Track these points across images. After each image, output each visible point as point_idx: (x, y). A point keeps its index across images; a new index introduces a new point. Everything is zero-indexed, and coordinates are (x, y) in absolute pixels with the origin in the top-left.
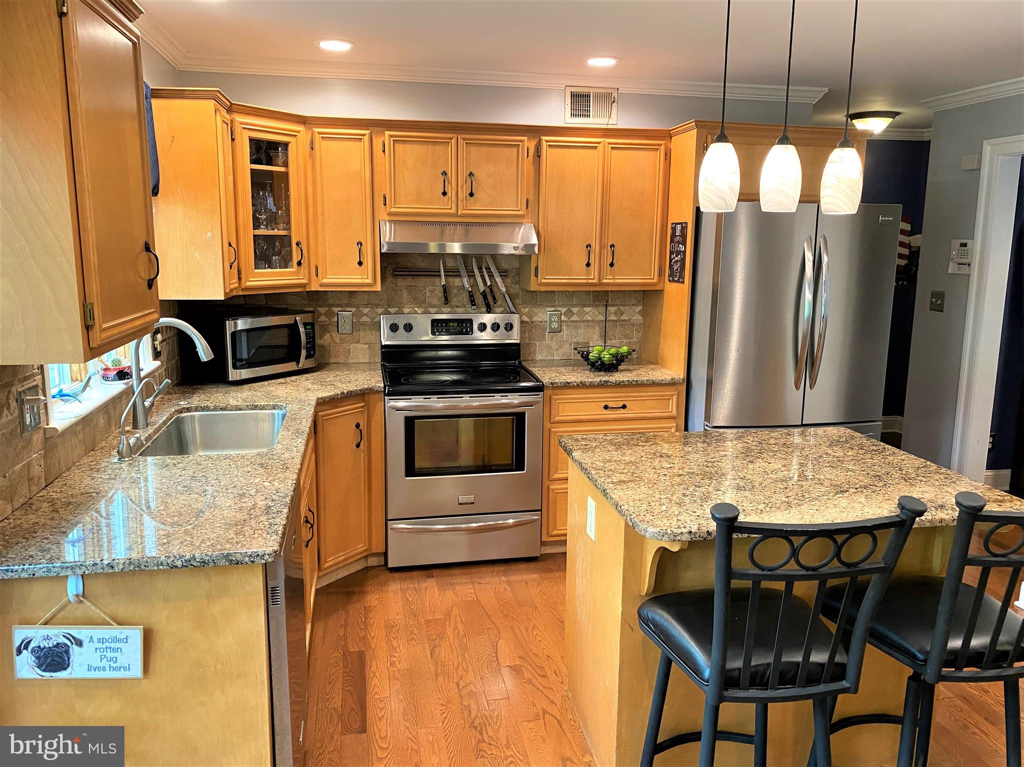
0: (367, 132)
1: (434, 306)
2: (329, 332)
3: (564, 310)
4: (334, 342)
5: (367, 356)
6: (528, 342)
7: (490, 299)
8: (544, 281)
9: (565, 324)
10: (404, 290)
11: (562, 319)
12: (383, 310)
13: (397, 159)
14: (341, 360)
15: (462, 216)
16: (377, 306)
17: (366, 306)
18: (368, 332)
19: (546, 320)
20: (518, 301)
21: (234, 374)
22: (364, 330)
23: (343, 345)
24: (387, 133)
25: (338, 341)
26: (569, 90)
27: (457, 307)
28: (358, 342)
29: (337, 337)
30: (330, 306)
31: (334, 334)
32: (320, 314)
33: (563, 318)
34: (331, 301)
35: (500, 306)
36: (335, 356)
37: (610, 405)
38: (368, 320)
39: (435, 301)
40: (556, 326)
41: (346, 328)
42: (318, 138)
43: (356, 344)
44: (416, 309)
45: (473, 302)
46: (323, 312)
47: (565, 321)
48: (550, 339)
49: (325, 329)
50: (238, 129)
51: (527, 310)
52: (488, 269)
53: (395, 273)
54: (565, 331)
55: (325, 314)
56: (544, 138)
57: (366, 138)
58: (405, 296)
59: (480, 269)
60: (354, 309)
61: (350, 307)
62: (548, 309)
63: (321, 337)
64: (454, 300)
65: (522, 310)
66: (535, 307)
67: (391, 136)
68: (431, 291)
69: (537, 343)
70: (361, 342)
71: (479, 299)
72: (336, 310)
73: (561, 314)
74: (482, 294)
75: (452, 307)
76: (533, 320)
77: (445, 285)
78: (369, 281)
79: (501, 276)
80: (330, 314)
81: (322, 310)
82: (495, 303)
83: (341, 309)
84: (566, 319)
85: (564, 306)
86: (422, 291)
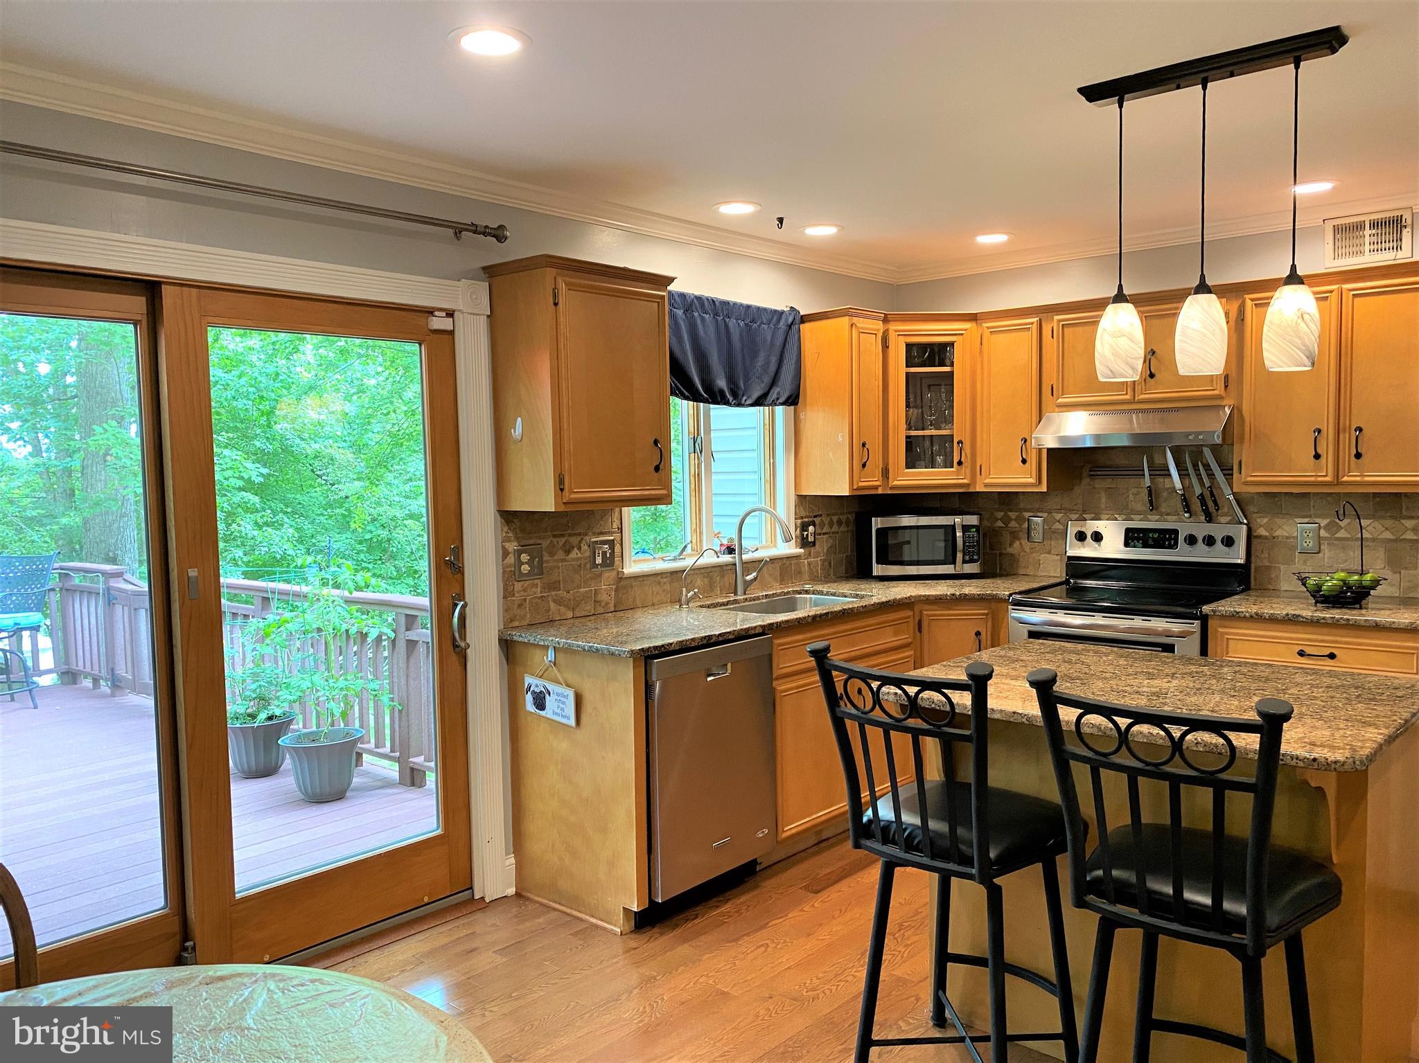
0: (1035, 320)
1: (1139, 513)
2: (1019, 539)
3: (1324, 522)
4: (1024, 550)
5: (1058, 570)
6: (1268, 564)
7: (1210, 504)
8: (1250, 479)
9: (1326, 542)
10: (1103, 494)
11: (1321, 535)
12: (1077, 516)
13: (1066, 346)
14: (1030, 571)
15: (1140, 402)
16: (1071, 511)
17: (1059, 510)
18: (1060, 542)
19: (1295, 534)
20: (1251, 509)
21: (877, 570)
22: (1057, 539)
23: (1034, 555)
24: (1056, 318)
25: (1028, 550)
26: (1330, 225)
27: (1168, 514)
28: (1049, 553)
29: (1027, 546)
30: (1021, 510)
31: (1024, 541)
32: (1011, 520)
33: (1323, 533)
34: (1022, 506)
35: (1226, 515)
36: (1025, 567)
37: (1308, 650)
38: (1061, 527)
39: (1139, 507)
40: (1311, 545)
41: (1037, 535)
42: (987, 333)
43: (1047, 555)
44: (1117, 516)
45: (1187, 508)
46: (1014, 517)
47: (1326, 538)
48: (1301, 562)
49: (1015, 536)
50: (892, 337)
51: (1265, 520)
52: (1207, 467)
53: (1093, 473)
54: (1327, 552)
55: (1015, 520)
56: (1247, 297)
57: (1035, 328)
58: (1103, 500)
59: (1195, 467)
60: (1045, 515)
61: (1041, 512)
62: (1298, 520)
63: (1011, 545)
64: (1164, 505)
65: (1258, 520)
66: (1278, 518)
67: (1059, 321)
68: (1135, 495)
69: (1282, 567)
70: (1052, 552)
71: (1196, 505)
72: (1027, 515)
73: (1320, 527)
74: (1198, 497)
75: (1161, 514)
76: (1274, 535)
77: (1149, 487)
78: (1031, 480)
79: (1224, 475)
80: (1020, 520)
81: (1013, 515)
82: (1217, 510)
83: (1032, 514)
84: (1327, 535)
85: (1323, 516)
86: (1124, 494)
